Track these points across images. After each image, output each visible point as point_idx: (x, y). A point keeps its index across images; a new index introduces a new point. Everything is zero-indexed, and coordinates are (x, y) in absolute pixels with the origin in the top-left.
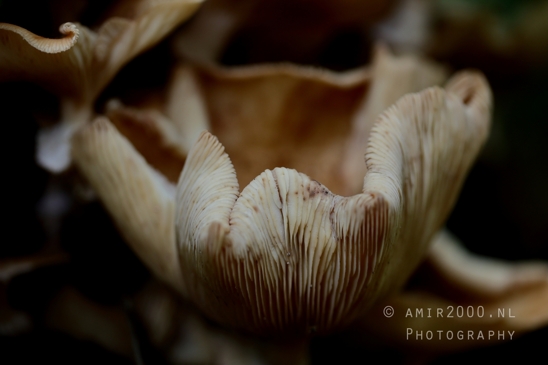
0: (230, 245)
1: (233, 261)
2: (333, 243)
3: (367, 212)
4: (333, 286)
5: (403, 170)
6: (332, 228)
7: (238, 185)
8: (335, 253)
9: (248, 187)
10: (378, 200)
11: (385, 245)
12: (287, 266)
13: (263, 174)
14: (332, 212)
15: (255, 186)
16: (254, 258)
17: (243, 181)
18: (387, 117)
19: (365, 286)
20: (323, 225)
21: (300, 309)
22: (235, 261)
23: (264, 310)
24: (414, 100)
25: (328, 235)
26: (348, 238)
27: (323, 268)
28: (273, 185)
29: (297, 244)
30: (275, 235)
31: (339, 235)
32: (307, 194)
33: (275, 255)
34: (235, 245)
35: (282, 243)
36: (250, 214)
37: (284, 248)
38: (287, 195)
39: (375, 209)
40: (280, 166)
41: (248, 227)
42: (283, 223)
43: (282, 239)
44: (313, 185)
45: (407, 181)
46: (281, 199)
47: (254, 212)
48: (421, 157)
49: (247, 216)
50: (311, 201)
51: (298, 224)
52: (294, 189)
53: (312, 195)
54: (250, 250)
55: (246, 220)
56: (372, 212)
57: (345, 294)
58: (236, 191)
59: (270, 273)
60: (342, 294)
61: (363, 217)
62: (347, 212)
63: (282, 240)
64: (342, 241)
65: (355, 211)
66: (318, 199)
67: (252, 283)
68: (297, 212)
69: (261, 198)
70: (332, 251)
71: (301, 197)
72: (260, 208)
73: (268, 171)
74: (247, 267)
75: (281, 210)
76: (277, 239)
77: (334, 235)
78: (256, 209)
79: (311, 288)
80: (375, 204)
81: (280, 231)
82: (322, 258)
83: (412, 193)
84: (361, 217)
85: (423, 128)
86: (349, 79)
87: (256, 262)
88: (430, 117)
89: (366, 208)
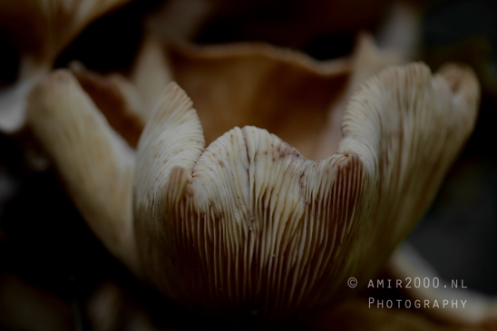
0: (191, 195)
1: (193, 213)
2: (300, 209)
3: (339, 172)
4: (297, 257)
5: (380, 144)
6: (301, 193)
7: (204, 141)
8: (302, 220)
9: (215, 142)
10: (353, 159)
11: (356, 214)
12: (249, 232)
13: (232, 132)
14: (302, 175)
15: (223, 142)
16: (215, 215)
17: (210, 137)
18: (367, 86)
19: (331, 261)
20: (291, 188)
21: (259, 284)
22: (196, 214)
23: (221, 278)
24: (397, 73)
25: (296, 200)
26: (317, 203)
27: (287, 237)
28: (242, 142)
29: (262, 208)
30: (239, 195)
31: (308, 199)
32: (277, 155)
33: (238, 217)
34: (196, 196)
35: (247, 205)
36: (214, 168)
37: (248, 212)
38: (256, 154)
39: (348, 169)
40: (251, 125)
41: (212, 180)
42: (249, 185)
43: (246, 200)
44: (284, 145)
45: (384, 158)
46: (249, 159)
47: (219, 166)
48: (401, 136)
49: (212, 170)
50: (280, 162)
51: (266, 186)
52: (263, 148)
53: (283, 156)
54: (212, 205)
55: (211, 173)
56: (345, 172)
57: (309, 268)
58: (201, 146)
59: (232, 237)
60: (306, 268)
61: (335, 178)
62: (318, 174)
63: (246, 202)
64: (310, 206)
65: (327, 172)
66: (288, 161)
67: (211, 245)
68: (265, 173)
69: (228, 154)
70: (299, 217)
71: (270, 157)
72: (226, 163)
73: (237, 129)
74: (207, 223)
75: (248, 171)
76: (241, 200)
77: (302, 200)
78: (221, 164)
79: (274, 258)
80: (349, 163)
81: (246, 192)
82: (287, 224)
83: (389, 171)
84: (333, 177)
85: (405, 104)
86: (330, 68)
87: (217, 220)
88: (413, 92)
89: (339, 167)
